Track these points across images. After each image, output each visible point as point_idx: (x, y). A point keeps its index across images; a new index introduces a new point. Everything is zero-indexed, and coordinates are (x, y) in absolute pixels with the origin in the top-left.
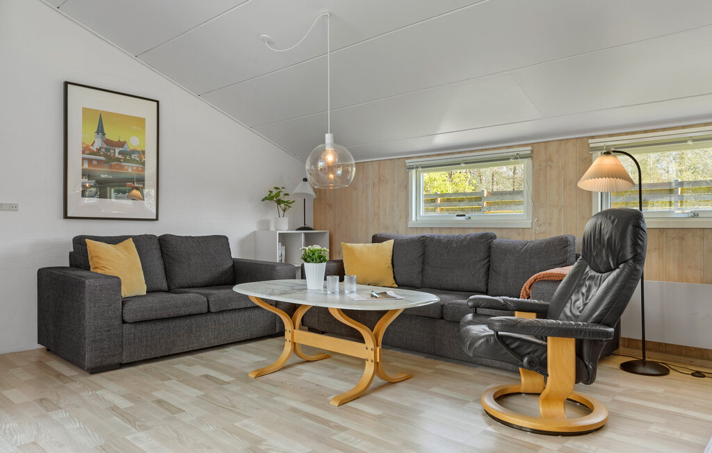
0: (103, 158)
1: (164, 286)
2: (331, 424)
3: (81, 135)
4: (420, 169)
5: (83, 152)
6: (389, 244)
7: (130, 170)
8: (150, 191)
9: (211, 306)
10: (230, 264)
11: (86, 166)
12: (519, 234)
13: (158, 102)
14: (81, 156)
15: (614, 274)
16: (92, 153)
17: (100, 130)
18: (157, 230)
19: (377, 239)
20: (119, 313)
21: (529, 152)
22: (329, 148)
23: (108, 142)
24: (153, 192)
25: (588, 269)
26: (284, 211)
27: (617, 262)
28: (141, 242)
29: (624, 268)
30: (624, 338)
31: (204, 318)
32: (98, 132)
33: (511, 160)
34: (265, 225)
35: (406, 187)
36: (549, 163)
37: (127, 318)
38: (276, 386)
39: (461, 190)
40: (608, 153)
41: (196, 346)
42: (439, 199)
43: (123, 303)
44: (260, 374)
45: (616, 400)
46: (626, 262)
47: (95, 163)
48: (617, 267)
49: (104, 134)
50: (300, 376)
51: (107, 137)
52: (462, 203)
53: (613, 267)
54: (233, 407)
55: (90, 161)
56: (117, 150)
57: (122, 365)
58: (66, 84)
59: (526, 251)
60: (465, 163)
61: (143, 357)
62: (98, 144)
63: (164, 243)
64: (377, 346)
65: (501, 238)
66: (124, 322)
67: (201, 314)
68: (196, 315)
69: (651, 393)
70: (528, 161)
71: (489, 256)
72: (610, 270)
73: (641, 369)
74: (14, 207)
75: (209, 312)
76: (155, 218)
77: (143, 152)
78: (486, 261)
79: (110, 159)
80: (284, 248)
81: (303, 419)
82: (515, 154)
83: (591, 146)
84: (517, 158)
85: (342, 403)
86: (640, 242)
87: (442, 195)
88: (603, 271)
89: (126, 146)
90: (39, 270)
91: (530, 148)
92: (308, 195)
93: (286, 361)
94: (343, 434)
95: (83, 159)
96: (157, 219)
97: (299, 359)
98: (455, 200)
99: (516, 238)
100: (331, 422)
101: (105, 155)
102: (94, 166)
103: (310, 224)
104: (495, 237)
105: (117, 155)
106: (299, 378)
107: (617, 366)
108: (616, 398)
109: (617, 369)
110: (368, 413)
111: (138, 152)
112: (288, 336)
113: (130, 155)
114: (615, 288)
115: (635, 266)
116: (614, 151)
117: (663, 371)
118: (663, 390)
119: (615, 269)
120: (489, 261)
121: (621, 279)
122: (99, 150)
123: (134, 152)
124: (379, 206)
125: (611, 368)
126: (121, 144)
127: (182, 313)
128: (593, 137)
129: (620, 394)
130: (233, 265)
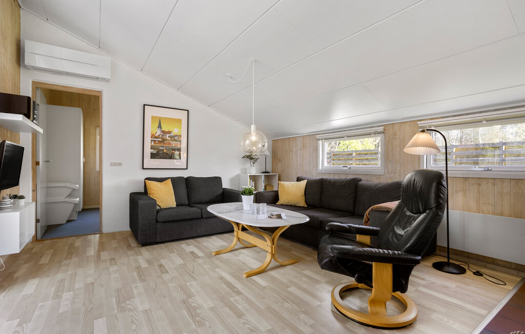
0: (160, 140)
1: (187, 202)
2: (235, 290)
3: (151, 129)
4: (324, 140)
5: (152, 137)
6: (304, 183)
7: (174, 145)
8: (184, 155)
9: (203, 214)
10: (221, 191)
11: (153, 144)
12: (377, 178)
13: (188, 111)
14: (150, 139)
15: (422, 216)
16: (155, 137)
17: (160, 126)
18: (185, 174)
19: (299, 179)
20: (155, 217)
21: (382, 130)
22: (253, 133)
23: (164, 132)
24: (185, 155)
25: (405, 209)
26: (254, 163)
27: (425, 207)
28: (175, 181)
29: (429, 214)
30: (440, 246)
31: (200, 221)
32: (158, 127)
33: (372, 135)
34: (244, 171)
35: (317, 150)
36: (395, 136)
37: (158, 220)
38: (221, 262)
39: (367, 148)
40: (423, 131)
41: (195, 235)
42: (354, 154)
43: (157, 213)
44: (218, 253)
45: (418, 290)
46: (431, 209)
47: (157, 142)
48: (424, 212)
49: (161, 128)
50: (238, 256)
51: (163, 129)
52: (367, 156)
53: (422, 211)
54: (193, 273)
55: (155, 141)
56: (168, 135)
57: (157, 243)
58: (144, 105)
59: (376, 189)
60: (347, 137)
61: (167, 240)
62: (159, 133)
63: (189, 181)
64: (273, 244)
65: (365, 182)
66: (157, 222)
67: (198, 219)
68: (195, 219)
69: (446, 287)
70: (382, 135)
71: (356, 192)
72: (420, 213)
73: (447, 268)
74: (120, 164)
75: (202, 217)
76: (186, 168)
77: (180, 136)
78: (355, 194)
79: (164, 140)
80: (253, 183)
81: (223, 284)
82: (375, 131)
83: (419, 125)
84: (375, 134)
85: (249, 276)
86: (441, 195)
87: (356, 151)
88: (415, 212)
89: (172, 133)
90: (131, 194)
91: (383, 128)
92: (267, 155)
93: (234, 247)
94: (237, 298)
95: (151, 140)
96: (187, 169)
97: (241, 246)
98: (363, 154)
99: (375, 181)
100: (236, 288)
101: (162, 138)
102: (157, 143)
103: (268, 170)
104: (361, 180)
105: (167, 138)
106: (237, 257)
107: (430, 264)
108: (419, 289)
109: (430, 267)
110: (258, 284)
111: (178, 136)
112: (235, 233)
113: (174, 138)
114: (422, 227)
115: (438, 213)
116: (427, 130)
117: (462, 271)
118: (455, 285)
119: (423, 213)
120: (356, 195)
121: (427, 221)
122: (159, 136)
123: (176, 136)
124: (303, 161)
125: (426, 266)
126: (169, 132)
127: (187, 218)
128: (421, 120)
129: (424, 286)
130: (223, 192)
